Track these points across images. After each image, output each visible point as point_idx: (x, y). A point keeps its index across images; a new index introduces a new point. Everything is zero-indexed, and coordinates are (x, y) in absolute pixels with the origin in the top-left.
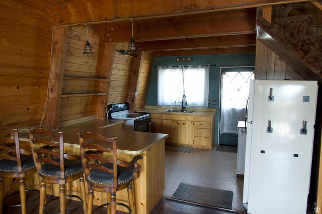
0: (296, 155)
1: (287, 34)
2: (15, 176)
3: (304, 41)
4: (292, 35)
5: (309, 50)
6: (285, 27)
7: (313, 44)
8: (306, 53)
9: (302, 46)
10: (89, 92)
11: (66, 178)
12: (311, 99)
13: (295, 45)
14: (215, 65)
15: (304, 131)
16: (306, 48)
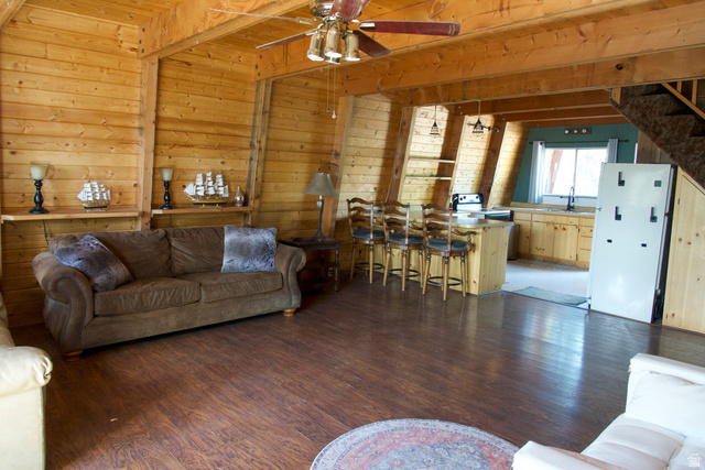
0: (644, 245)
1: (639, 115)
2: (367, 242)
3: (656, 122)
4: (644, 116)
5: (661, 132)
6: (637, 107)
7: (664, 125)
8: (658, 134)
9: (654, 127)
10: (432, 176)
11: (408, 245)
12: (662, 184)
13: (646, 127)
14: (627, 141)
15: (653, 219)
16: (658, 128)
